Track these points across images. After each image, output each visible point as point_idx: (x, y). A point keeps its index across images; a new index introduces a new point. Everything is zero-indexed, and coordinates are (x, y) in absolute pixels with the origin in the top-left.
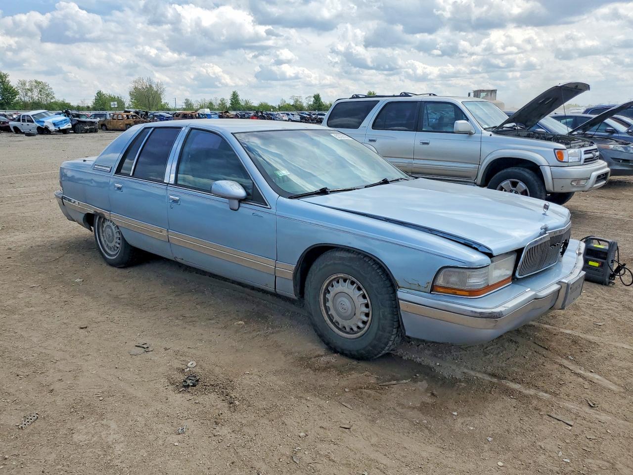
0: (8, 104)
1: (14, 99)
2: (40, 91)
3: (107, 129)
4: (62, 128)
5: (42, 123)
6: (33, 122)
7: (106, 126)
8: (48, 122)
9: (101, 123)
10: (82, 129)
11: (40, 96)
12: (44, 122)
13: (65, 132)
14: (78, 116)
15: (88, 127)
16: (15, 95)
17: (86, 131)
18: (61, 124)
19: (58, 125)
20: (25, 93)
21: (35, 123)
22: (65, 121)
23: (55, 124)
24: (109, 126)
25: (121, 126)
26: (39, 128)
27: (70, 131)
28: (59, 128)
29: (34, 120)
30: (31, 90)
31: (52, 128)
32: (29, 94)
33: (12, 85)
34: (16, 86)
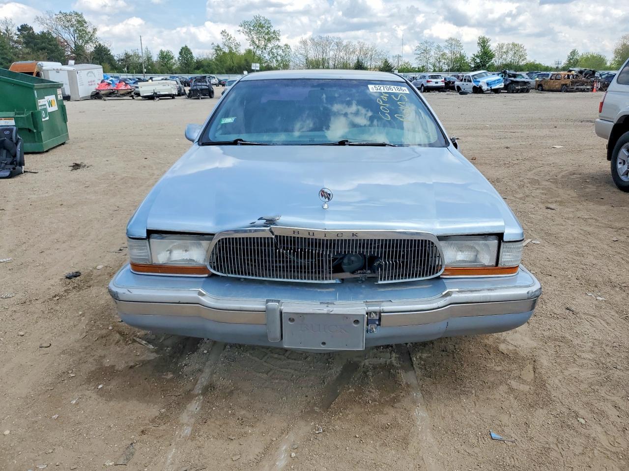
0: (484, 65)
1: (490, 61)
2: (515, 53)
3: (542, 90)
4: (493, 88)
5: (477, 83)
6: (470, 81)
7: (542, 87)
8: (483, 82)
9: (538, 83)
10: (513, 89)
11: (513, 58)
12: (479, 82)
13: (496, 91)
14: (515, 76)
15: (519, 87)
16: (492, 58)
17: (517, 91)
18: (494, 84)
19: (491, 85)
20: (500, 56)
21: (473, 82)
22: (498, 81)
23: (488, 84)
24: (546, 87)
25: (557, 86)
26: (474, 88)
27: (502, 91)
28: (491, 87)
29: (472, 80)
30: (507, 52)
31: (485, 87)
32: (504, 56)
33: (491, 49)
34: (494, 49)
